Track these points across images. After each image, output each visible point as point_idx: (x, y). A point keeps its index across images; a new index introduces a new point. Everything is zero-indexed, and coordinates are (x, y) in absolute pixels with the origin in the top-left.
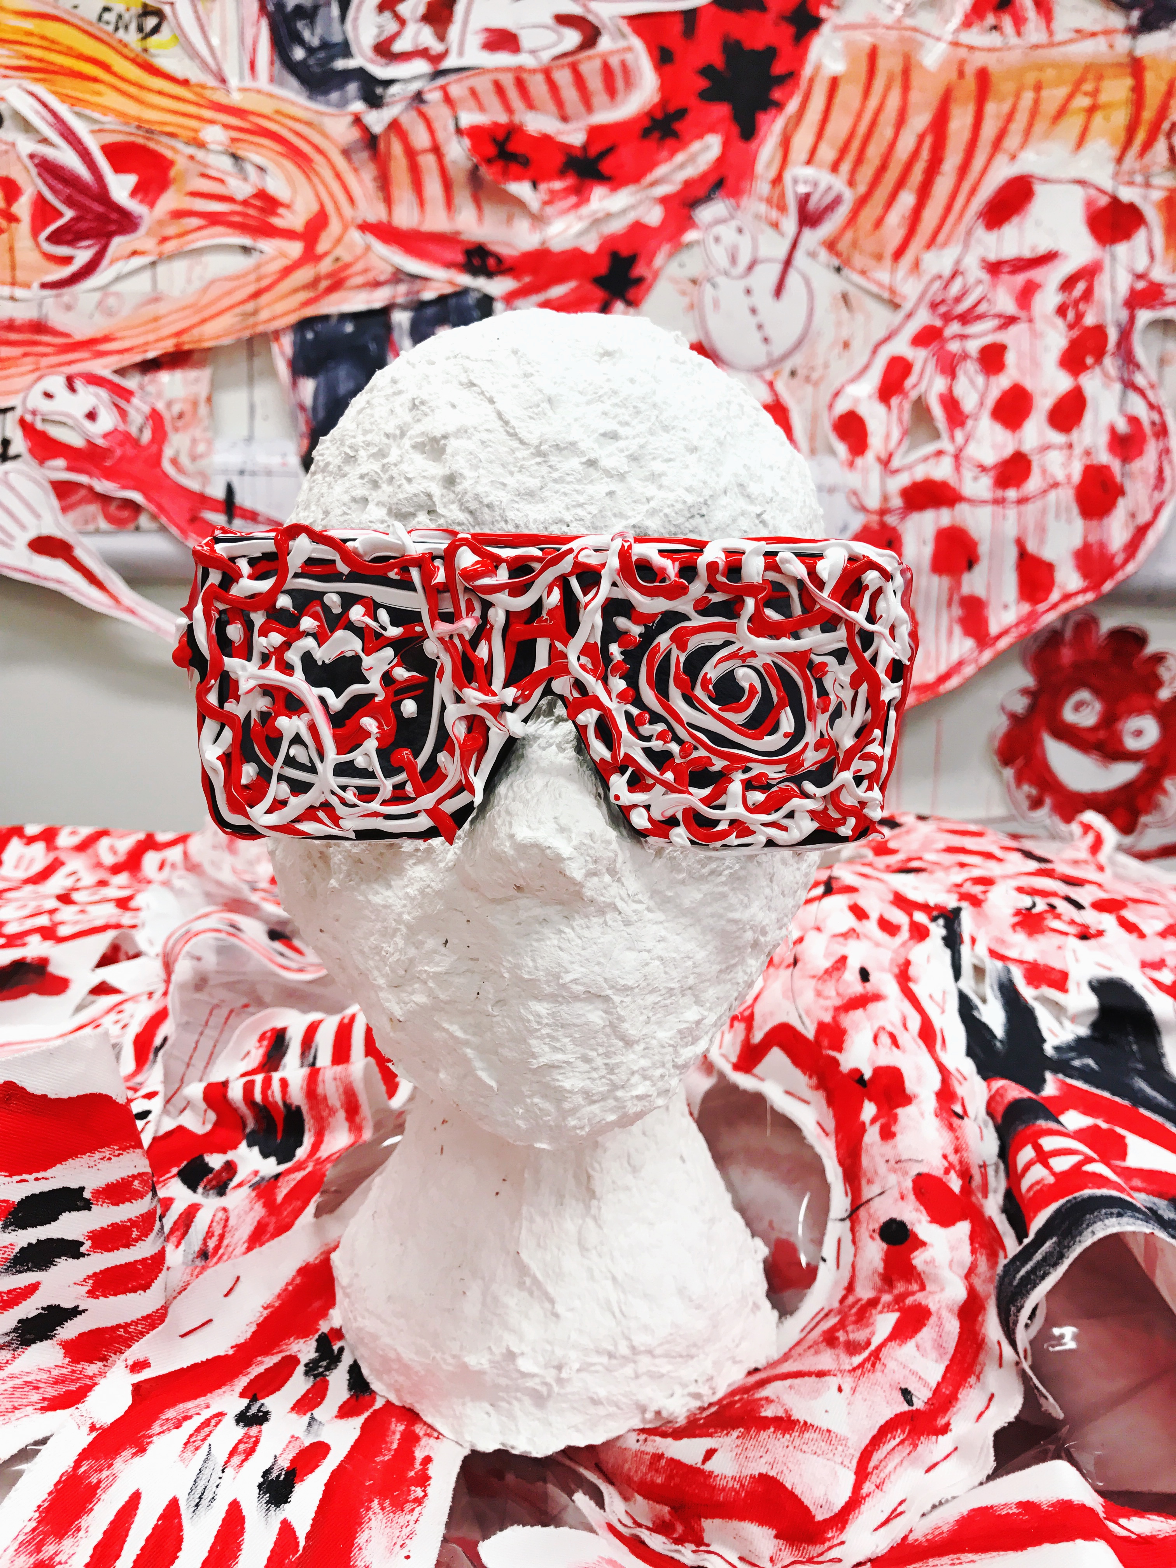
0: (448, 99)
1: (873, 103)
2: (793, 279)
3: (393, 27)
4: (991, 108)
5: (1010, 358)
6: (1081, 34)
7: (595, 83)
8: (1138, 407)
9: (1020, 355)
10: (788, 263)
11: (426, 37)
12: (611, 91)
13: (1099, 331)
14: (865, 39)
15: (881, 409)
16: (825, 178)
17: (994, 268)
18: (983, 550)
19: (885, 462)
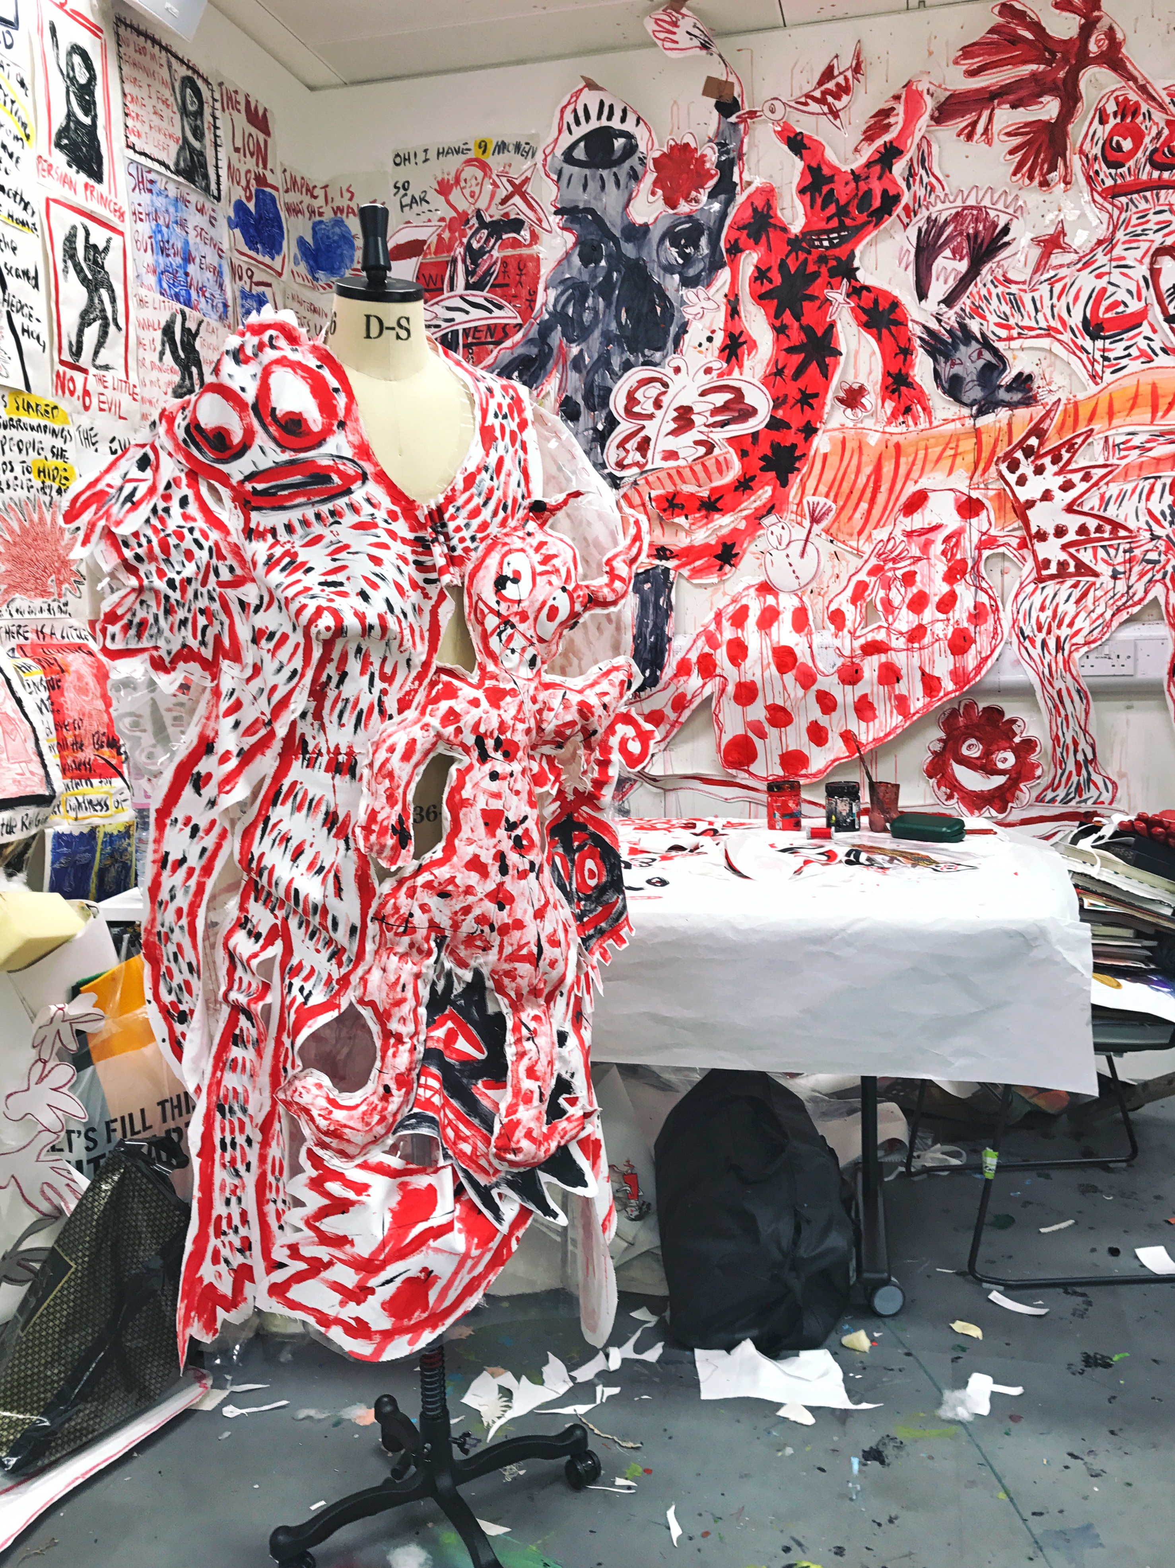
0: (647, 482)
1: (845, 463)
2: (810, 548)
3: (623, 454)
4: (903, 460)
5: (918, 578)
6: (946, 421)
7: (712, 468)
8: (983, 598)
9: (923, 576)
10: (807, 541)
11: (638, 457)
12: (720, 472)
13: (964, 561)
14: (839, 435)
15: (853, 607)
16: (822, 500)
17: (909, 534)
18: (903, 672)
19: (852, 633)
